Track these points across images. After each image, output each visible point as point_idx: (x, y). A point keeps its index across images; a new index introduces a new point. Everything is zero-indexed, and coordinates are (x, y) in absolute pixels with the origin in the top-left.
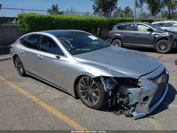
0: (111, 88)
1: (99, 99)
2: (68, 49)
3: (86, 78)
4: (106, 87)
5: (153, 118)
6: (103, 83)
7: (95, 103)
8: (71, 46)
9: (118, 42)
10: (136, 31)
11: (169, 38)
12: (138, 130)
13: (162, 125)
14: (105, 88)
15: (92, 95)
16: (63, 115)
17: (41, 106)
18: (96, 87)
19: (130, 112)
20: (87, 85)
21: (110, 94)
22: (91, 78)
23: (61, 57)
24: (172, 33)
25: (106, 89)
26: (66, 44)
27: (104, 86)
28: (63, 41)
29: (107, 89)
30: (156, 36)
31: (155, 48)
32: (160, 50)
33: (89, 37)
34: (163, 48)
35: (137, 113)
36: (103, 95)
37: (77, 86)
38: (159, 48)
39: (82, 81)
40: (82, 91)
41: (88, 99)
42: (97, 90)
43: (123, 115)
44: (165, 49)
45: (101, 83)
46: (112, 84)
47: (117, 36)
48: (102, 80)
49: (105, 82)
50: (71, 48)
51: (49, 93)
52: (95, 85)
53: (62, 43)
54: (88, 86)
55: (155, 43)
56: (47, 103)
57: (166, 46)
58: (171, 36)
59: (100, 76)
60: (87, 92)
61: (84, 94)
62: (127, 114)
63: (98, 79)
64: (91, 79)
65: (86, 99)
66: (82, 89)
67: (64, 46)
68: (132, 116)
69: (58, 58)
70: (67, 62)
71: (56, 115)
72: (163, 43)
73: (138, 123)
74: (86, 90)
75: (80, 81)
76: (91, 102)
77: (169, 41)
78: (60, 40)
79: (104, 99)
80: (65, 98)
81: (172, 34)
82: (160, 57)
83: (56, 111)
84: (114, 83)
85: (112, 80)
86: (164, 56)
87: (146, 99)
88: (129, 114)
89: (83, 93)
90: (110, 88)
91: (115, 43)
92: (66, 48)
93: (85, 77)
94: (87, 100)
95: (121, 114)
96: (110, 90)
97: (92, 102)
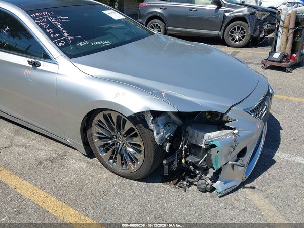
0: (169, 134)
1: (142, 160)
2: (59, 42)
3: (110, 116)
4: (159, 134)
5: (254, 188)
6: (152, 127)
7: (133, 168)
8: (66, 34)
9: (157, 25)
10: (191, 3)
11: (249, 19)
12: (230, 222)
13: (274, 204)
14: (157, 138)
15: (126, 150)
16: (60, 202)
17: (5, 185)
18: (136, 135)
19: (209, 182)
20: (113, 129)
21: (167, 149)
22: (121, 115)
23: (41, 62)
24: (254, 8)
25: (159, 140)
26: (51, 31)
27: (155, 133)
28: (43, 22)
29: (161, 139)
30: (227, 14)
31: (223, 38)
32: (233, 42)
33: (106, 12)
34: (237, 37)
35: (225, 184)
36: (153, 152)
37: (88, 133)
38: (231, 36)
39: (100, 121)
40: (102, 143)
41: (116, 158)
42: (136, 140)
43: (193, 187)
44: (240, 40)
45: (147, 126)
46: (169, 126)
47: (156, 12)
48: (150, 119)
49: (155, 123)
50: (65, 40)
51: (24, 146)
52: (131, 130)
53: (41, 27)
54: (116, 130)
55: (223, 28)
56: (21, 175)
57: (242, 34)
58: (253, 14)
59: (144, 112)
60: (113, 145)
61: (106, 148)
62: (203, 186)
63: (139, 118)
64: (123, 117)
65: (111, 158)
66: (100, 138)
67: (48, 35)
68: (213, 189)
69: (35, 65)
70: (58, 76)
71: (45, 206)
72: (238, 28)
73: (226, 204)
74: (111, 139)
75: (95, 121)
76: (124, 166)
77: (249, 23)
78: (34, 19)
79: (154, 160)
80: (62, 156)
81: (254, 10)
82: (233, 54)
83: (43, 194)
84: (174, 123)
85: (169, 117)
86: (239, 52)
87: (242, 153)
88: (207, 185)
89: (104, 146)
90: (166, 136)
91: (152, 28)
92: (52, 39)
93: (106, 113)
94: (114, 162)
95: (189, 187)
96: (166, 141)
97: (126, 166)
